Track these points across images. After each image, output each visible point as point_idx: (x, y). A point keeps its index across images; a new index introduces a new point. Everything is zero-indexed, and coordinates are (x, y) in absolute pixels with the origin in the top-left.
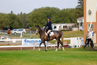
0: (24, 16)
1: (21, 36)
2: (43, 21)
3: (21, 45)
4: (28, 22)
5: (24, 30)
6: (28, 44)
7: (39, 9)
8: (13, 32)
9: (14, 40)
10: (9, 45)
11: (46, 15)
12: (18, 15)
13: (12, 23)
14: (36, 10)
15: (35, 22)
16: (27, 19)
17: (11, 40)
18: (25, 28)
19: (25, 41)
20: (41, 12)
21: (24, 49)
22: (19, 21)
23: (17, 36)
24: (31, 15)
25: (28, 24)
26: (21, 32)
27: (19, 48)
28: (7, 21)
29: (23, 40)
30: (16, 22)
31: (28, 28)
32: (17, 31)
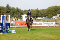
0: (43, 10)
1: (42, 21)
2: (53, 13)
3: (42, 25)
4: (45, 13)
5: (43, 18)
6: (45, 24)
7: (51, 7)
8: (38, 18)
9: (38, 23)
10: (36, 25)
11: (55, 10)
12: (40, 10)
13: (38, 14)
14: (49, 7)
15: (49, 13)
16: (45, 12)
17: (37, 22)
18: (44, 17)
19: (44, 23)
20: (52, 8)
21: (43, 27)
22: (41, 13)
23: (40, 21)
24: (47, 10)
25: (45, 14)
26: (42, 19)
27: (41, 27)
28: (35, 13)
29: (43, 22)
30: (39, 13)
31: (45, 16)
32: (40, 18)
